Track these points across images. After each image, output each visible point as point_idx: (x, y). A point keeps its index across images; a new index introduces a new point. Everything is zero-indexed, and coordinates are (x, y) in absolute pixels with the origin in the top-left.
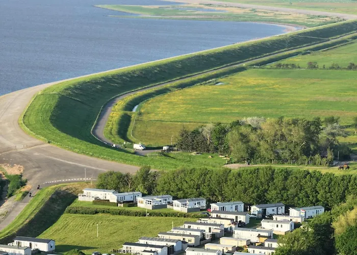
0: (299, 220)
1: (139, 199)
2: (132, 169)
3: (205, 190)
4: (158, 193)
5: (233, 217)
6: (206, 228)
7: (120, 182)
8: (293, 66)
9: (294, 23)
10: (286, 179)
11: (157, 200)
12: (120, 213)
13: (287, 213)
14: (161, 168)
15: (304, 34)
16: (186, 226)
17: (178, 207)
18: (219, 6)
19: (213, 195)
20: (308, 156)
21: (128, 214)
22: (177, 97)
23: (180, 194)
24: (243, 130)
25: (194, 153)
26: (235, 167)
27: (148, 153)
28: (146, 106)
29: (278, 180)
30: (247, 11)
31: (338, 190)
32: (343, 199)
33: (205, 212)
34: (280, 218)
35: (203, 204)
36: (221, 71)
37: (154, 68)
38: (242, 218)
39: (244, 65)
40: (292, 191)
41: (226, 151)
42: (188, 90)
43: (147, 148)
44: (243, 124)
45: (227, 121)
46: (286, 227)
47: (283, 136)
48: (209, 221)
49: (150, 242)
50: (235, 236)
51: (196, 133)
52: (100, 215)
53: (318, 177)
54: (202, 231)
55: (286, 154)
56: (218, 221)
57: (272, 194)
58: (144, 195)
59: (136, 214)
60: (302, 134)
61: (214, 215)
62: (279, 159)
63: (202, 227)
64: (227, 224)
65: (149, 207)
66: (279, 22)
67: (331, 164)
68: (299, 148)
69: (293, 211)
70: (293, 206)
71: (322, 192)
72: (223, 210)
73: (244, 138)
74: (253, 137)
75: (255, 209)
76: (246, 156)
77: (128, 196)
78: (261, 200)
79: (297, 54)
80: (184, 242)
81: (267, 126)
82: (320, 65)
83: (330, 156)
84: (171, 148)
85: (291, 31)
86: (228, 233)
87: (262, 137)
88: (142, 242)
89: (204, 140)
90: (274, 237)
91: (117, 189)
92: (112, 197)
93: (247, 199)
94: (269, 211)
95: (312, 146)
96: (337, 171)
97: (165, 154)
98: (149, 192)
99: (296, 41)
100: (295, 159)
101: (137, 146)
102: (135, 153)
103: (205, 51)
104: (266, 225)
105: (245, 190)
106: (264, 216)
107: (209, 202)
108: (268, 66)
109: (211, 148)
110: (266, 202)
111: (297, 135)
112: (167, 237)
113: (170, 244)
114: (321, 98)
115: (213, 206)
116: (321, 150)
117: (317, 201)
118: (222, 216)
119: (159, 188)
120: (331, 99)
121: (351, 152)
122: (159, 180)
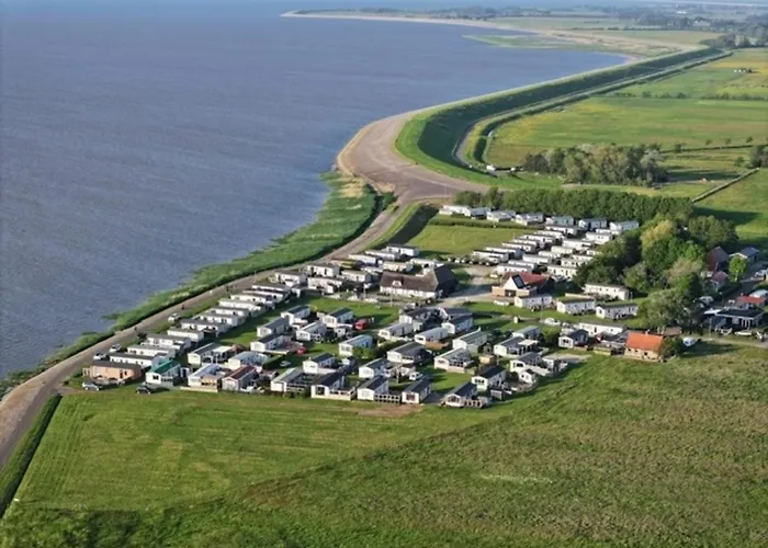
0: (617, 233)
1: (489, 213)
2: (483, 188)
3: (543, 207)
4: (504, 209)
5: (563, 229)
6: (541, 239)
7: (472, 200)
8: (629, 95)
9: (634, 53)
10: (608, 198)
11: (503, 214)
12: (473, 225)
13: (608, 227)
14: (507, 188)
15: (641, 65)
16: (525, 237)
17: (520, 220)
18: (571, 36)
19: (548, 210)
20: (631, 178)
21: (479, 225)
22: (526, 122)
23: (522, 210)
24: (578, 155)
25: (537, 174)
26: (569, 187)
27: (499, 173)
28: (499, 132)
29: (602, 200)
30: (595, 41)
31: (650, 208)
32: (653, 215)
33: (541, 226)
34: (601, 231)
35: (541, 218)
36: (567, 99)
37: (508, 96)
38: (571, 231)
39: (586, 93)
40: (613, 208)
41: (564, 172)
42: (538, 116)
43: (497, 169)
44: (579, 151)
45: (565, 146)
46: (606, 239)
47: (610, 161)
48: (544, 233)
49: (495, 250)
50: (564, 245)
51: (540, 156)
52: (456, 227)
53: (633, 198)
54: (538, 242)
55: (612, 176)
56: (551, 233)
57: (596, 211)
58: (492, 210)
59: (486, 226)
60: (626, 159)
61: (548, 228)
62: (607, 180)
63: (537, 238)
64: (558, 235)
65: (497, 220)
66: (621, 52)
67: (650, 185)
68: (623, 171)
69: (612, 225)
70: (613, 221)
71: (637, 210)
72: (556, 224)
73: (578, 162)
74: (585, 161)
75: (582, 223)
76: (579, 177)
77: (480, 211)
78: (588, 216)
79: (634, 83)
80: (522, 250)
81: (598, 151)
82: (653, 94)
83: (649, 178)
84: (518, 169)
85: (632, 62)
86: (558, 243)
87: (593, 161)
88: (488, 249)
89: (545, 163)
90: (594, 246)
91: (471, 206)
92: (466, 211)
93: (576, 215)
94: (594, 225)
95: (634, 170)
96: (651, 193)
97: (513, 175)
98: (497, 208)
99: (634, 71)
100: (620, 181)
101: (490, 168)
102: (488, 173)
103: (551, 82)
104: (590, 237)
105: (575, 207)
106: (590, 229)
107: (546, 216)
108: (608, 94)
109: (552, 170)
110: (592, 217)
111: (622, 159)
112: (509, 245)
113: (511, 251)
114: (650, 125)
115: (548, 219)
116: (641, 173)
117: (633, 217)
118: (555, 229)
119: (505, 204)
120: (659, 126)
121: (668, 174)
122: (505, 198)
